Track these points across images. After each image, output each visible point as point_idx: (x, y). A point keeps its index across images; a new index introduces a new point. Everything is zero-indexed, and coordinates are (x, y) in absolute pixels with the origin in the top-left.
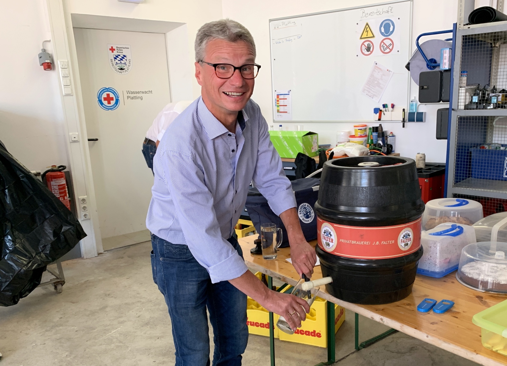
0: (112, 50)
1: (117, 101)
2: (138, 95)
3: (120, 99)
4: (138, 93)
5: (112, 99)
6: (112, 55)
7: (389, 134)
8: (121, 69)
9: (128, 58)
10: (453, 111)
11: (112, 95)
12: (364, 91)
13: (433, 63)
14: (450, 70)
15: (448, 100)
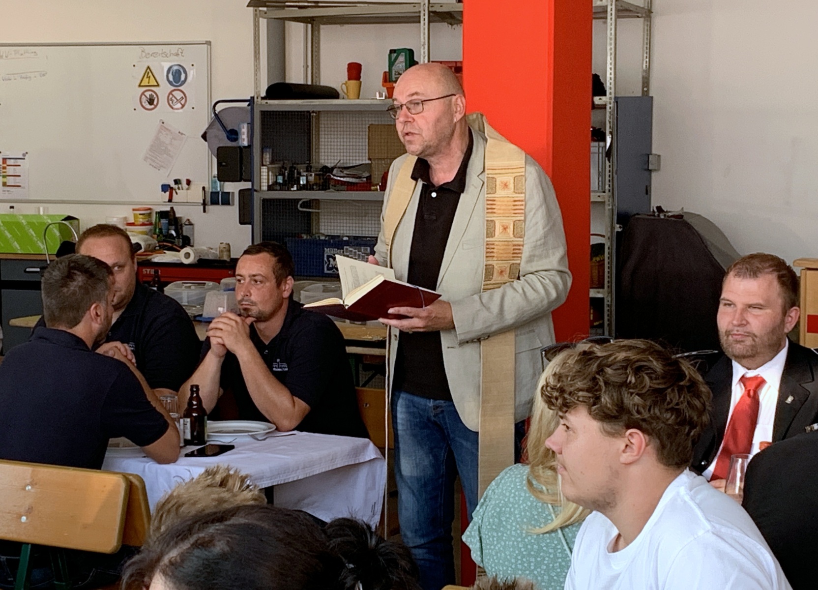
7: (184, 221)
10: (255, 193)
12: (146, 159)
13: (233, 135)
14: (250, 147)
15: (250, 179)
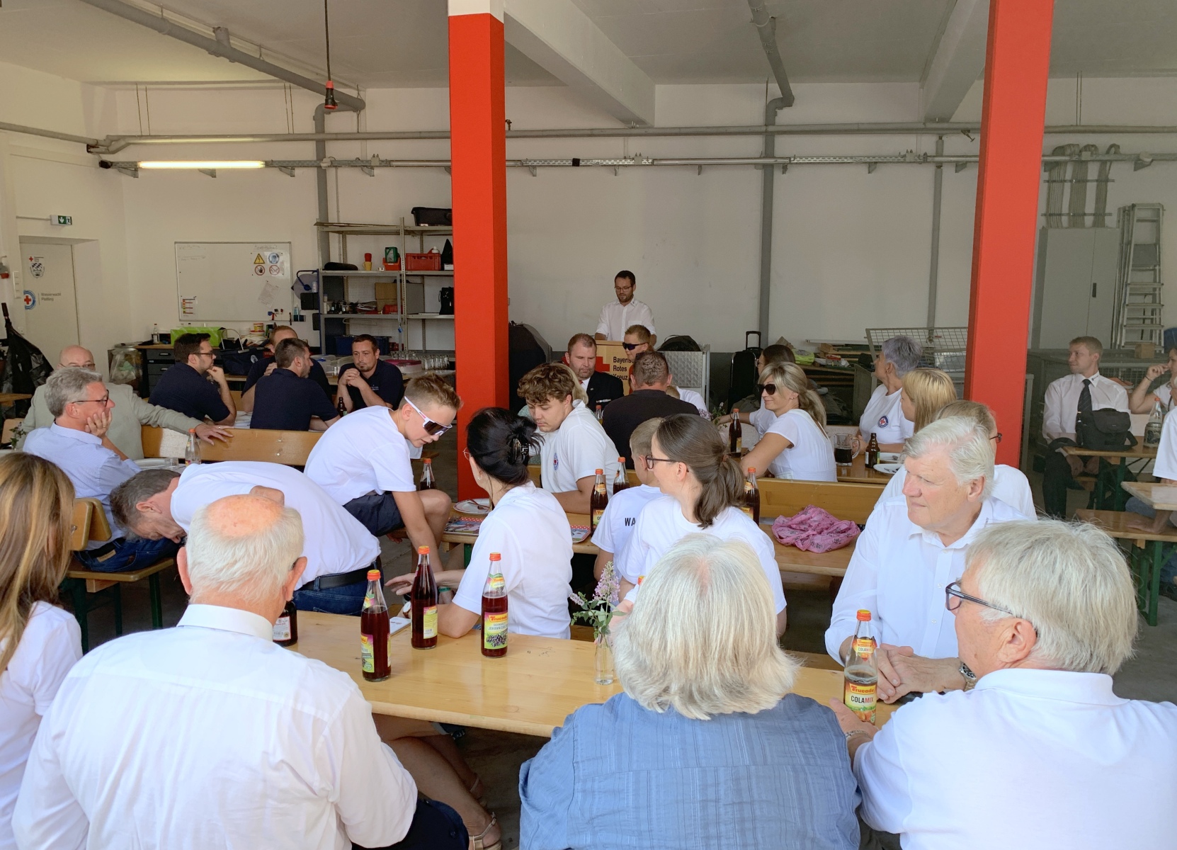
0: (31, 259)
1: (34, 302)
2: (50, 297)
3: (36, 300)
4: (50, 295)
5: (30, 300)
6: (31, 263)
8: (37, 275)
9: (43, 265)
10: (321, 315)
11: (30, 297)
12: (259, 299)
13: (307, 287)
14: (318, 293)
15: (318, 308)
